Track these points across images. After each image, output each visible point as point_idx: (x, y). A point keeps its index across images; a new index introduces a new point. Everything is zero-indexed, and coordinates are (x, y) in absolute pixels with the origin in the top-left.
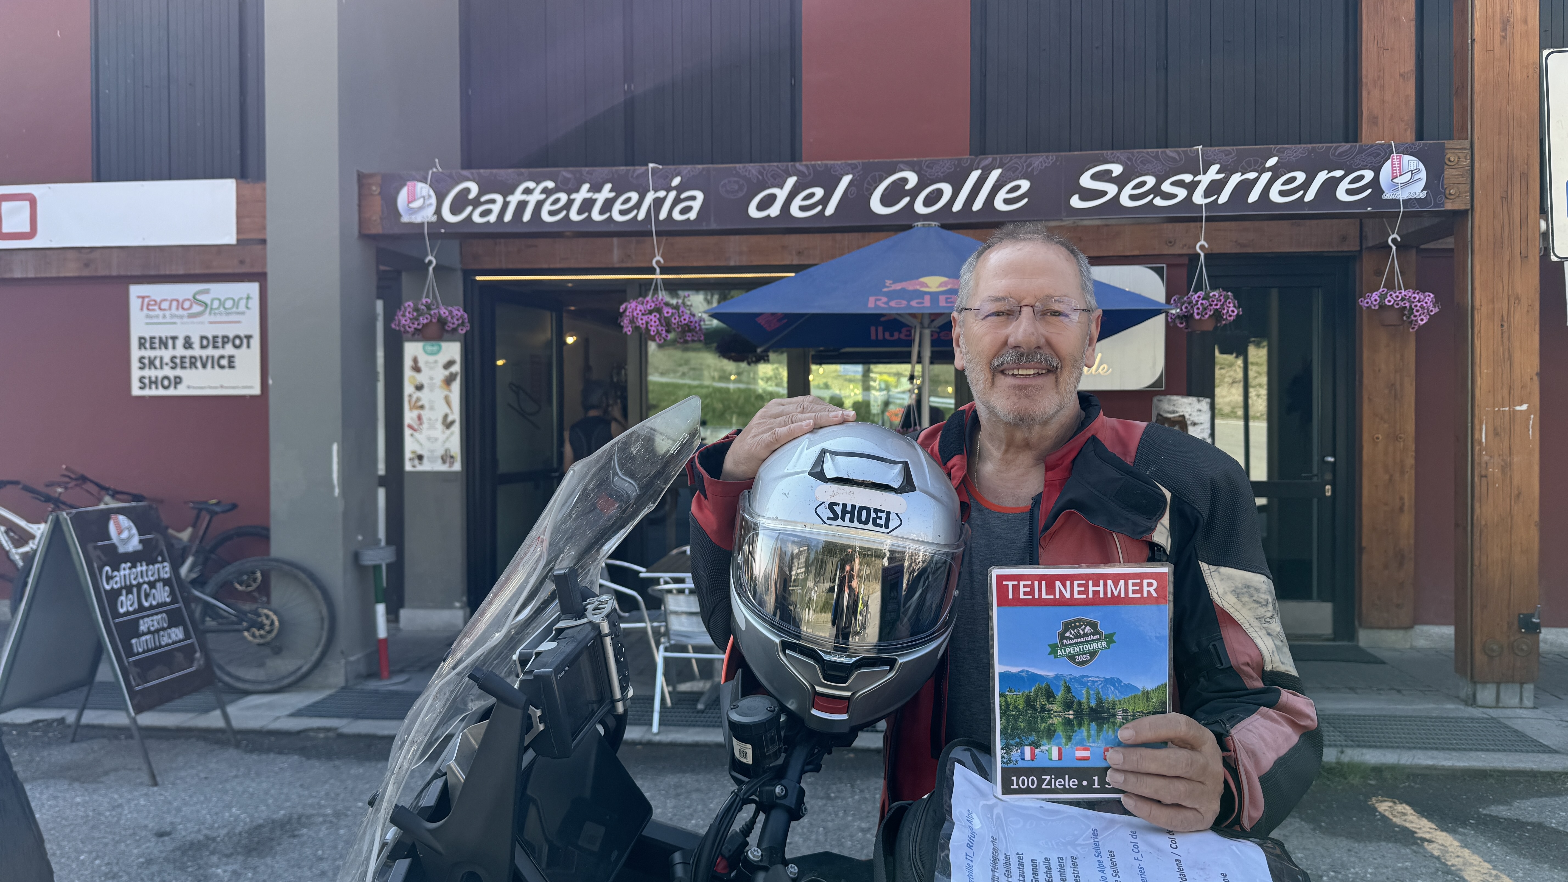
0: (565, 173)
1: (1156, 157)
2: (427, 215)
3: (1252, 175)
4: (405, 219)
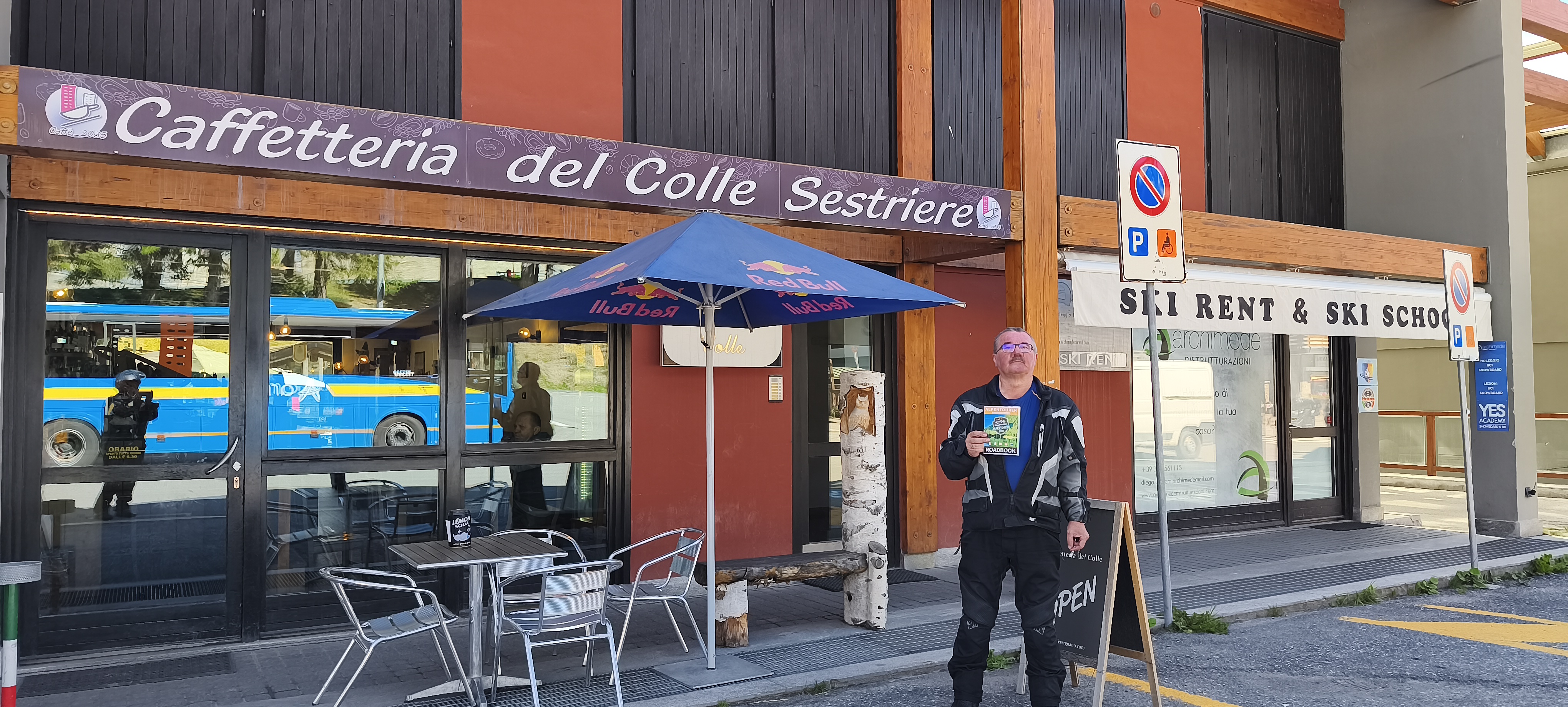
0: (292, 104)
1: (843, 176)
2: (95, 129)
3: (904, 200)
4: (55, 130)
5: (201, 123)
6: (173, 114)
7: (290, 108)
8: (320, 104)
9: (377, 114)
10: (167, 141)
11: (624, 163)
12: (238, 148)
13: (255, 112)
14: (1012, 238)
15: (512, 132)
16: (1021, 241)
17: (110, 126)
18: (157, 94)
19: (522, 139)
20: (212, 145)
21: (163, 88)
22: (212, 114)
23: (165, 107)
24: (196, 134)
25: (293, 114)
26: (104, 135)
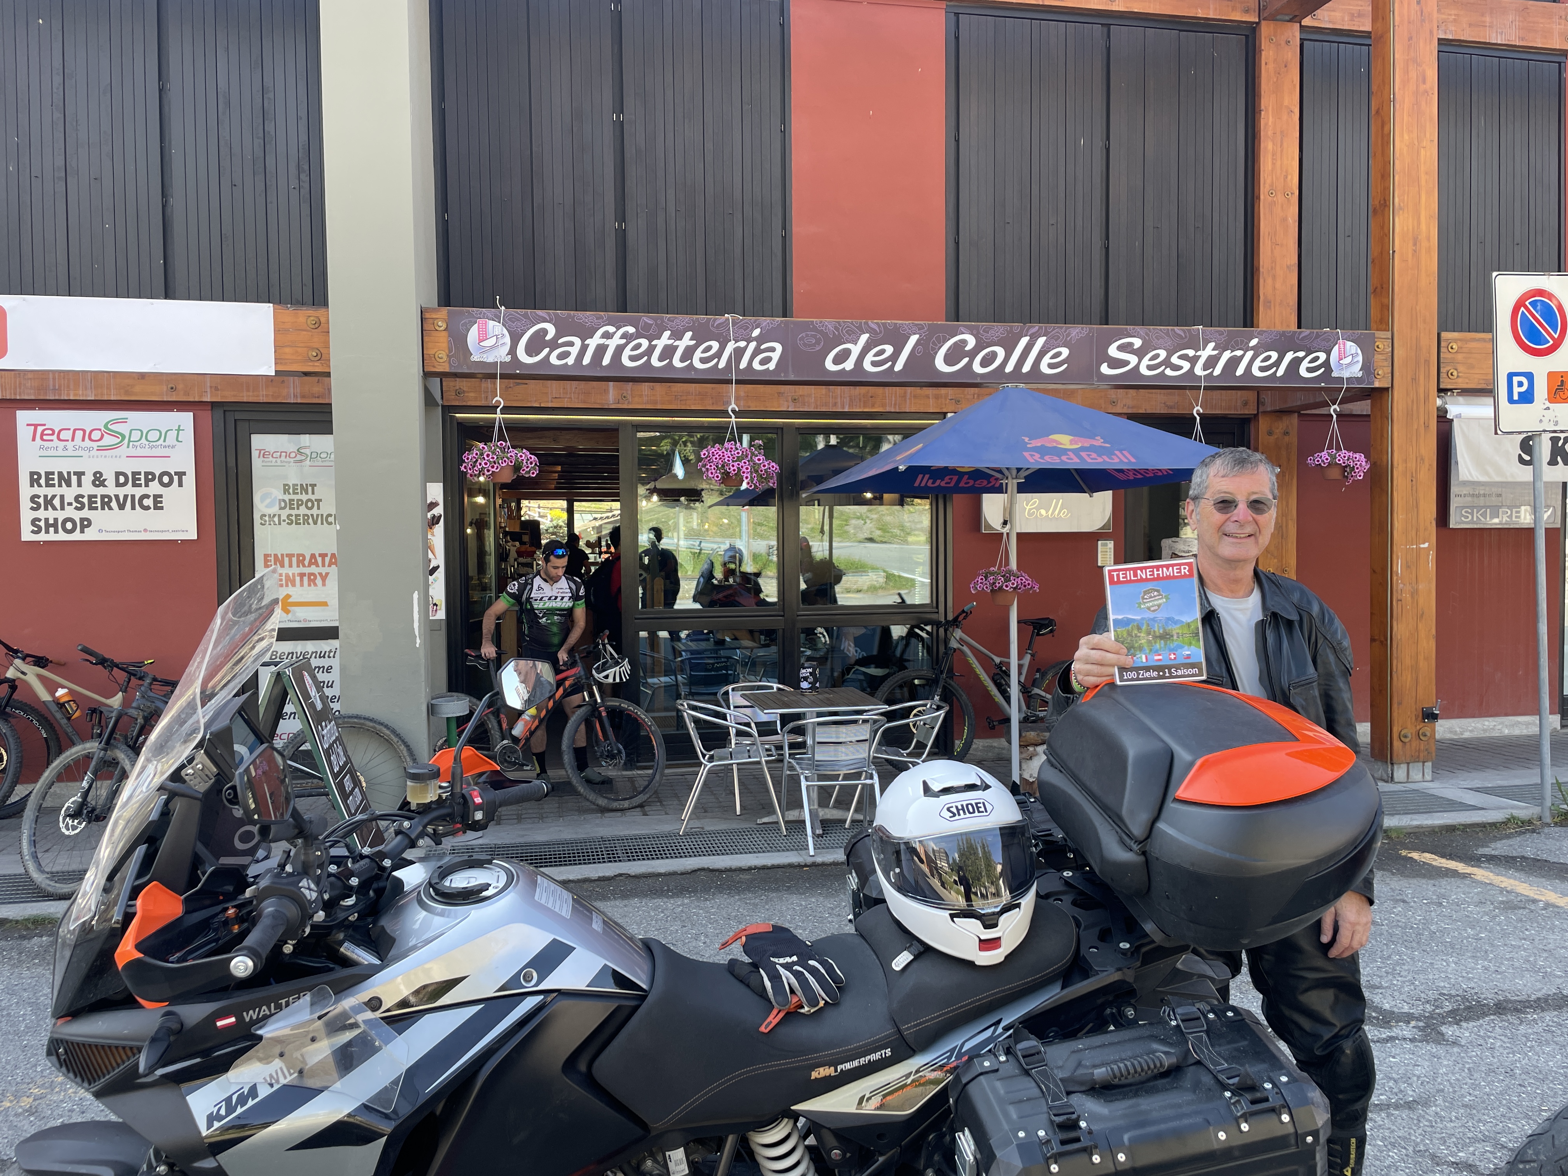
0: (646, 319)
1: (1167, 334)
2: (501, 355)
3: (1239, 353)
4: (475, 358)
5: (577, 341)
6: (558, 335)
7: (646, 323)
8: (669, 316)
9: (715, 320)
10: (553, 360)
11: (934, 343)
12: (606, 361)
13: (618, 329)
14: (1377, 384)
15: (829, 324)
16: (1388, 388)
17: (513, 351)
18: (545, 321)
19: (838, 331)
20: (586, 360)
21: (549, 314)
22: (586, 333)
23: (551, 331)
24: (574, 351)
25: (647, 327)
26: (508, 359)
